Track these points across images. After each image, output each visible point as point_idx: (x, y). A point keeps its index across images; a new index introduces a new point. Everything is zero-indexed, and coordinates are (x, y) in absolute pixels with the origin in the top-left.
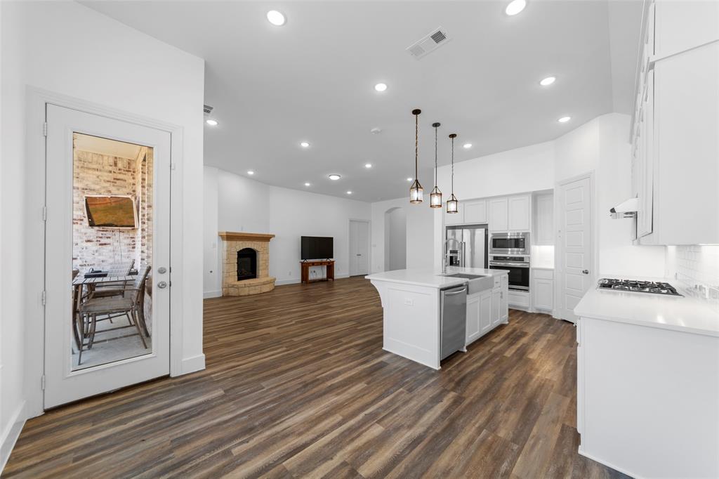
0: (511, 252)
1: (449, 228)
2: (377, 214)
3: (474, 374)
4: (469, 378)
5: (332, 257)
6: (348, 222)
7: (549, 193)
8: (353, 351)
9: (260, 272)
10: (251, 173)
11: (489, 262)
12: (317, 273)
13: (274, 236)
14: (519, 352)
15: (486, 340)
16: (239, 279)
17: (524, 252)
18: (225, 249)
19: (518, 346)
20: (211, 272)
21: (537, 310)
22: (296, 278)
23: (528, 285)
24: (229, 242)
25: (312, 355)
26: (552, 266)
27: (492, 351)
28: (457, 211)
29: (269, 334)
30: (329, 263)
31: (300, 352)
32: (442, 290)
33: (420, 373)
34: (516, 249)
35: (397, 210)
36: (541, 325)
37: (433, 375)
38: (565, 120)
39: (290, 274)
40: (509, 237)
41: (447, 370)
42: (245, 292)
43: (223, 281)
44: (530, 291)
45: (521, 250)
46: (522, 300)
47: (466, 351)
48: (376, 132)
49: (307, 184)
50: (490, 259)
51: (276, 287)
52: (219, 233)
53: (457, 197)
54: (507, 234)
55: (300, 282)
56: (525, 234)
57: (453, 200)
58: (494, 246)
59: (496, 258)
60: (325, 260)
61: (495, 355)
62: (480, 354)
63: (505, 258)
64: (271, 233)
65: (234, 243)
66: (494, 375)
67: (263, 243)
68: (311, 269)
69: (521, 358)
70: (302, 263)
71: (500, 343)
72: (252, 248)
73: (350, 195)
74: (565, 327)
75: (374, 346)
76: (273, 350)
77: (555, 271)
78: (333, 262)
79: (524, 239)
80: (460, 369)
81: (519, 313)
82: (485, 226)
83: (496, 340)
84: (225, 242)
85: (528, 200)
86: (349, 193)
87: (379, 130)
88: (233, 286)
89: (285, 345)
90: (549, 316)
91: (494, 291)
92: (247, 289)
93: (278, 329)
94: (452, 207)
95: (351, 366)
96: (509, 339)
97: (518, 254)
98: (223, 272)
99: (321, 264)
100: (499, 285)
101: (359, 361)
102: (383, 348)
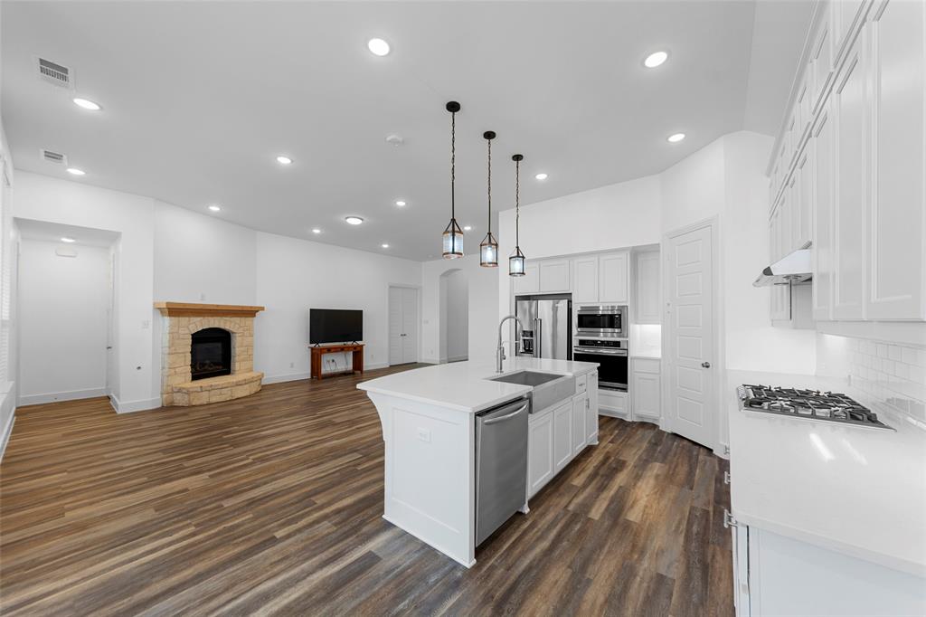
0: (604, 335)
1: (519, 298)
2: (429, 277)
3: (535, 571)
4: (522, 587)
5: (361, 340)
6: (388, 287)
7: (654, 249)
8: (325, 528)
9: (238, 363)
10: (215, 209)
11: (573, 348)
12: (337, 363)
13: (263, 309)
14: (612, 506)
15: (563, 482)
16: (195, 378)
17: (620, 335)
18: (167, 330)
19: (612, 493)
20: (139, 368)
21: (639, 417)
22: (304, 372)
23: (625, 381)
24: (175, 319)
25: (238, 544)
26: (657, 354)
27: (571, 508)
28: (523, 273)
29: (186, 490)
30: (355, 348)
31: (217, 538)
32: (479, 414)
33: (433, 580)
34: (610, 330)
35: (456, 273)
36: (645, 445)
37: (457, 584)
38: (677, 138)
39: (292, 366)
40: (600, 313)
41: (485, 569)
42: (204, 398)
43: (162, 382)
44: (629, 390)
45: (616, 330)
46: (619, 403)
47: (526, 510)
48: (394, 142)
49: (317, 231)
50: (575, 343)
51: (264, 388)
52: (154, 304)
53: (524, 251)
54: (598, 307)
55: (309, 377)
56: (622, 308)
57: (518, 256)
58: (580, 325)
59: (582, 343)
60: (350, 343)
61: (575, 517)
62: (550, 516)
63: (594, 343)
64: (258, 304)
65: (184, 320)
66: (570, 571)
67: (243, 319)
68: (325, 358)
69: (615, 523)
70: (312, 349)
71: (585, 486)
72: (222, 327)
73: (386, 249)
74: (677, 446)
75: (370, 511)
76: (163, 536)
77: (662, 363)
78: (362, 346)
79: (620, 315)
80: (510, 561)
81: (615, 423)
82: (568, 297)
83: (578, 481)
84: (167, 319)
85: (625, 259)
86: (385, 246)
87: (400, 139)
88: (180, 391)
89: (195, 521)
90: (654, 426)
91: (576, 398)
92: (205, 394)
93: (211, 476)
94: (517, 266)
95: (303, 572)
96: (598, 478)
97: (613, 336)
98: (163, 368)
99: (342, 349)
100: (584, 387)
101: (324, 556)
102: (383, 516)
